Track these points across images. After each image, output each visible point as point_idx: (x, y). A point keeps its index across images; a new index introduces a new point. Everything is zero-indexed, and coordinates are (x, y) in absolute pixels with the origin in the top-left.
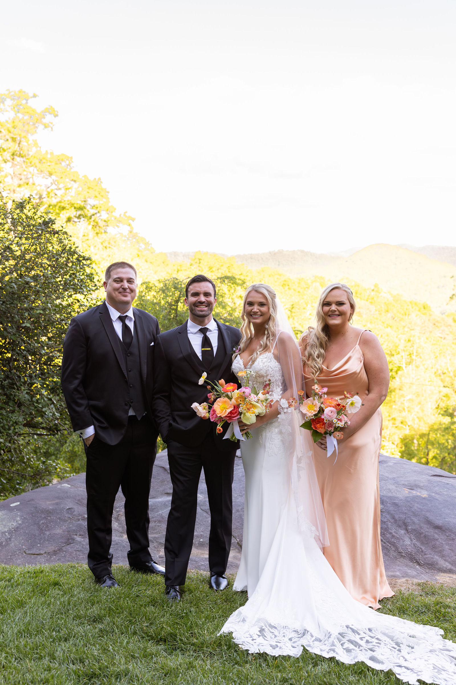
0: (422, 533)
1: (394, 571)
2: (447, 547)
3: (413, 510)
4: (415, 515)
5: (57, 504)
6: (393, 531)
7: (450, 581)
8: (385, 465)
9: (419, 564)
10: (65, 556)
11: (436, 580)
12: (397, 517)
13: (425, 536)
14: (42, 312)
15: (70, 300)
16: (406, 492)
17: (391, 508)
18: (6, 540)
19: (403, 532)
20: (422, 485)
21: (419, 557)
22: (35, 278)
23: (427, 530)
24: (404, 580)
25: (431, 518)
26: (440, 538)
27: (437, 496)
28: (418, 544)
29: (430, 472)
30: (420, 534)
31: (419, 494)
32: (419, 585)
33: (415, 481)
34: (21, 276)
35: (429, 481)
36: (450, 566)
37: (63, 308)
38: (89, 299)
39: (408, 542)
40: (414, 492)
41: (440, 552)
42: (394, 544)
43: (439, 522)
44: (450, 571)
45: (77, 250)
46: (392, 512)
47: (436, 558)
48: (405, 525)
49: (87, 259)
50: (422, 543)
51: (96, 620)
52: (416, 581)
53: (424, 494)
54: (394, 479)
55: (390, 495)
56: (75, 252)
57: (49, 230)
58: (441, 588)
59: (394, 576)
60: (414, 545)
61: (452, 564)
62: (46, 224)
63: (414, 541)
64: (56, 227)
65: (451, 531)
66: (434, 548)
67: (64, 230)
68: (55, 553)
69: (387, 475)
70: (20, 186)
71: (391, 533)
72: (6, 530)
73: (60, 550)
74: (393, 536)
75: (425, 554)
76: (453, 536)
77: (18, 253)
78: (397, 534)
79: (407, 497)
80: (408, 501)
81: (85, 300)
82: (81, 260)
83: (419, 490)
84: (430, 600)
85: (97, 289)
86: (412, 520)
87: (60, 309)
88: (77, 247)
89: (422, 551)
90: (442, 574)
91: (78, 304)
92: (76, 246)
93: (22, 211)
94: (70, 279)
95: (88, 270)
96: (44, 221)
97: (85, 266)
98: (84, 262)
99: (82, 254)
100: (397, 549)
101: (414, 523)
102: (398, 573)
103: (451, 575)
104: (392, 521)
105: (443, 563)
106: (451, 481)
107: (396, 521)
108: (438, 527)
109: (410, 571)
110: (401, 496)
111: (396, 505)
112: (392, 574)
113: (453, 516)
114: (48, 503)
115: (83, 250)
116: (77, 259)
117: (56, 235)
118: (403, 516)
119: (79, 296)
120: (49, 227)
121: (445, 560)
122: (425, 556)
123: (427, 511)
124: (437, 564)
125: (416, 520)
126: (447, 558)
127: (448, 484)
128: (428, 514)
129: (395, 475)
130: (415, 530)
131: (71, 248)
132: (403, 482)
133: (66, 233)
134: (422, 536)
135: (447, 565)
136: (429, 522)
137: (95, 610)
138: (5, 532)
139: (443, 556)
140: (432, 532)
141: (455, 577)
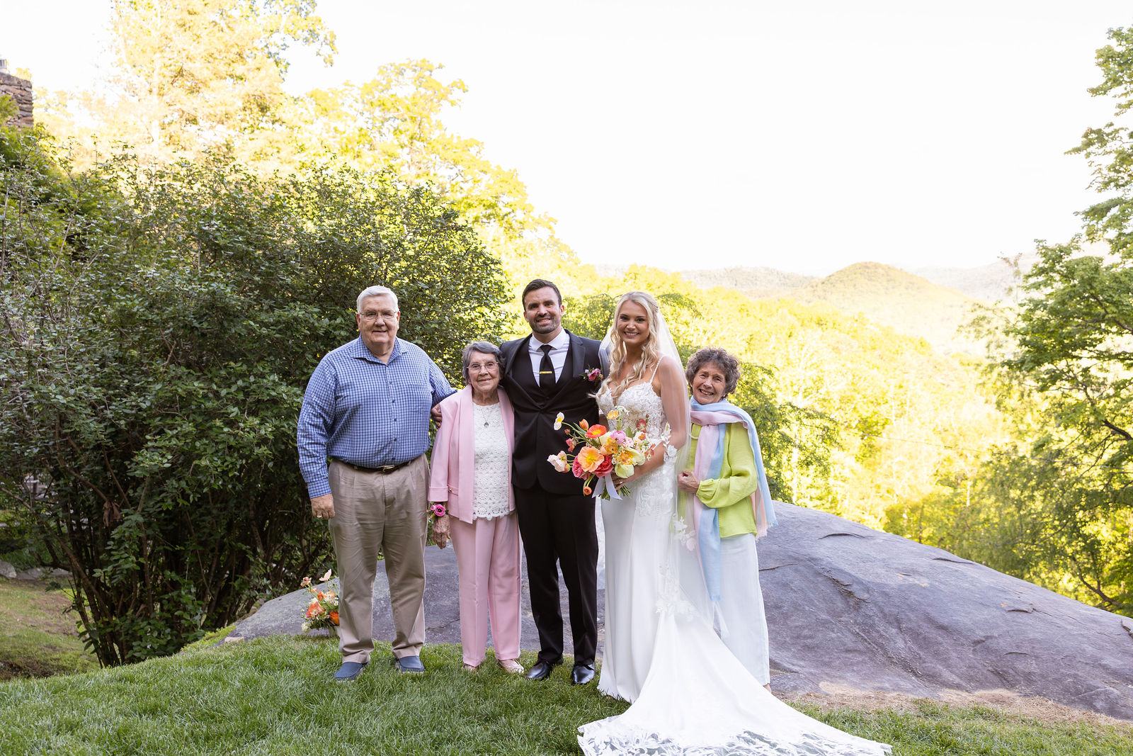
0: (921, 633)
1: (881, 682)
2: (954, 654)
3: (909, 602)
4: (911, 609)
5: (446, 568)
6: (881, 629)
7: (957, 700)
8: (872, 542)
9: (915, 674)
10: (453, 635)
11: (939, 697)
12: (886, 610)
13: (925, 638)
14: (437, 326)
15: (474, 314)
16: (897, 580)
17: (880, 599)
18: (381, 609)
19: (894, 631)
20: (921, 570)
21: (916, 665)
22: (431, 285)
23: (926, 629)
24: (895, 694)
25: (934, 614)
26: (945, 643)
27: (942, 587)
28: (915, 648)
29: (933, 554)
30: (918, 635)
31: (917, 582)
32: (916, 702)
33: (912, 564)
34: (413, 281)
35: (931, 565)
36: (957, 680)
37: (466, 323)
38: (497, 314)
39: (901, 644)
40: (911, 579)
41: (945, 660)
42: (882, 646)
43: (944, 621)
44: (958, 687)
45: (484, 250)
46: (880, 604)
47: (940, 667)
48: (897, 622)
49: (497, 263)
50: (921, 647)
51: (489, 719)
52: (911, 696)
53: (925, 583)
54: (883, 560)
55: (878, 581)
56: (481, 254)
57: (450, 224)
58: (946, 708)
59: (882, 689)
60: (910, 650)
61: (961, 678)
62: (449, 216)
63: (909, 644)
64: (460, 221)
65: (960, 633)
66: (937, 654)
67: (469, 226)
68: (441, 629)
69: (873, 554)
70: (418, 176)
71: (878, 632)
72: (382, 597)
73: (448, 626)
74: (881, 635)
75: (924, 662)
76: (962, 640)
77: (411, 253)
78: (886, 632)
79: (901, 585)
80: (903, 591)
81: (491, 315)
82: (489, 264)
83: (917, 577)
84: (931, 723)
85: (507, 301)
86: (907, 615)
87: (461, 325)
88: (485, 248)
89: (920, 658)
90: (947, 690)
91: (483, 319)
92: (483, 245)
93: (418, 200)
94: (474, 287)
95: (497, 277)
96: (444, 215)
97: (494, 272)
98: (492, 266)
99: (490, 257)
100: (886, 652)
101: (910, 620)
102: (887, 685)
103: (959, 692)
104: (880, 615)
105: (948, 676)
106: (961, 566)
107: (885, 615)
108: (942, 628)
109: (902, 683)
110: (892, 583)
111: (885, 594)
112: (879, 685)
113: (963, 614)
114: (435, 566)
115: (491, 251)
116: (484, 263)
117: (460, 232)
118: (895, 610)
119: (485, 310)
120: (451, 222)
121: (952, 672)
122: (924, 665)
123: (928, 605)
124: (940, 675)
125: (912, 616)
126: (955, 669)
127: (956, 571)
128: (929, 610)
129: (884, 556)
130: (911, 629)
131: (476, 248)
132: (895, 566)
133: (471, 229)
134: (920, 637)
135: (953, 678)
136: (930, 620)
137: (488, 707)
138: (380, 599)
139: (948, 667)
140: (933, 634)
141: (964, 694)
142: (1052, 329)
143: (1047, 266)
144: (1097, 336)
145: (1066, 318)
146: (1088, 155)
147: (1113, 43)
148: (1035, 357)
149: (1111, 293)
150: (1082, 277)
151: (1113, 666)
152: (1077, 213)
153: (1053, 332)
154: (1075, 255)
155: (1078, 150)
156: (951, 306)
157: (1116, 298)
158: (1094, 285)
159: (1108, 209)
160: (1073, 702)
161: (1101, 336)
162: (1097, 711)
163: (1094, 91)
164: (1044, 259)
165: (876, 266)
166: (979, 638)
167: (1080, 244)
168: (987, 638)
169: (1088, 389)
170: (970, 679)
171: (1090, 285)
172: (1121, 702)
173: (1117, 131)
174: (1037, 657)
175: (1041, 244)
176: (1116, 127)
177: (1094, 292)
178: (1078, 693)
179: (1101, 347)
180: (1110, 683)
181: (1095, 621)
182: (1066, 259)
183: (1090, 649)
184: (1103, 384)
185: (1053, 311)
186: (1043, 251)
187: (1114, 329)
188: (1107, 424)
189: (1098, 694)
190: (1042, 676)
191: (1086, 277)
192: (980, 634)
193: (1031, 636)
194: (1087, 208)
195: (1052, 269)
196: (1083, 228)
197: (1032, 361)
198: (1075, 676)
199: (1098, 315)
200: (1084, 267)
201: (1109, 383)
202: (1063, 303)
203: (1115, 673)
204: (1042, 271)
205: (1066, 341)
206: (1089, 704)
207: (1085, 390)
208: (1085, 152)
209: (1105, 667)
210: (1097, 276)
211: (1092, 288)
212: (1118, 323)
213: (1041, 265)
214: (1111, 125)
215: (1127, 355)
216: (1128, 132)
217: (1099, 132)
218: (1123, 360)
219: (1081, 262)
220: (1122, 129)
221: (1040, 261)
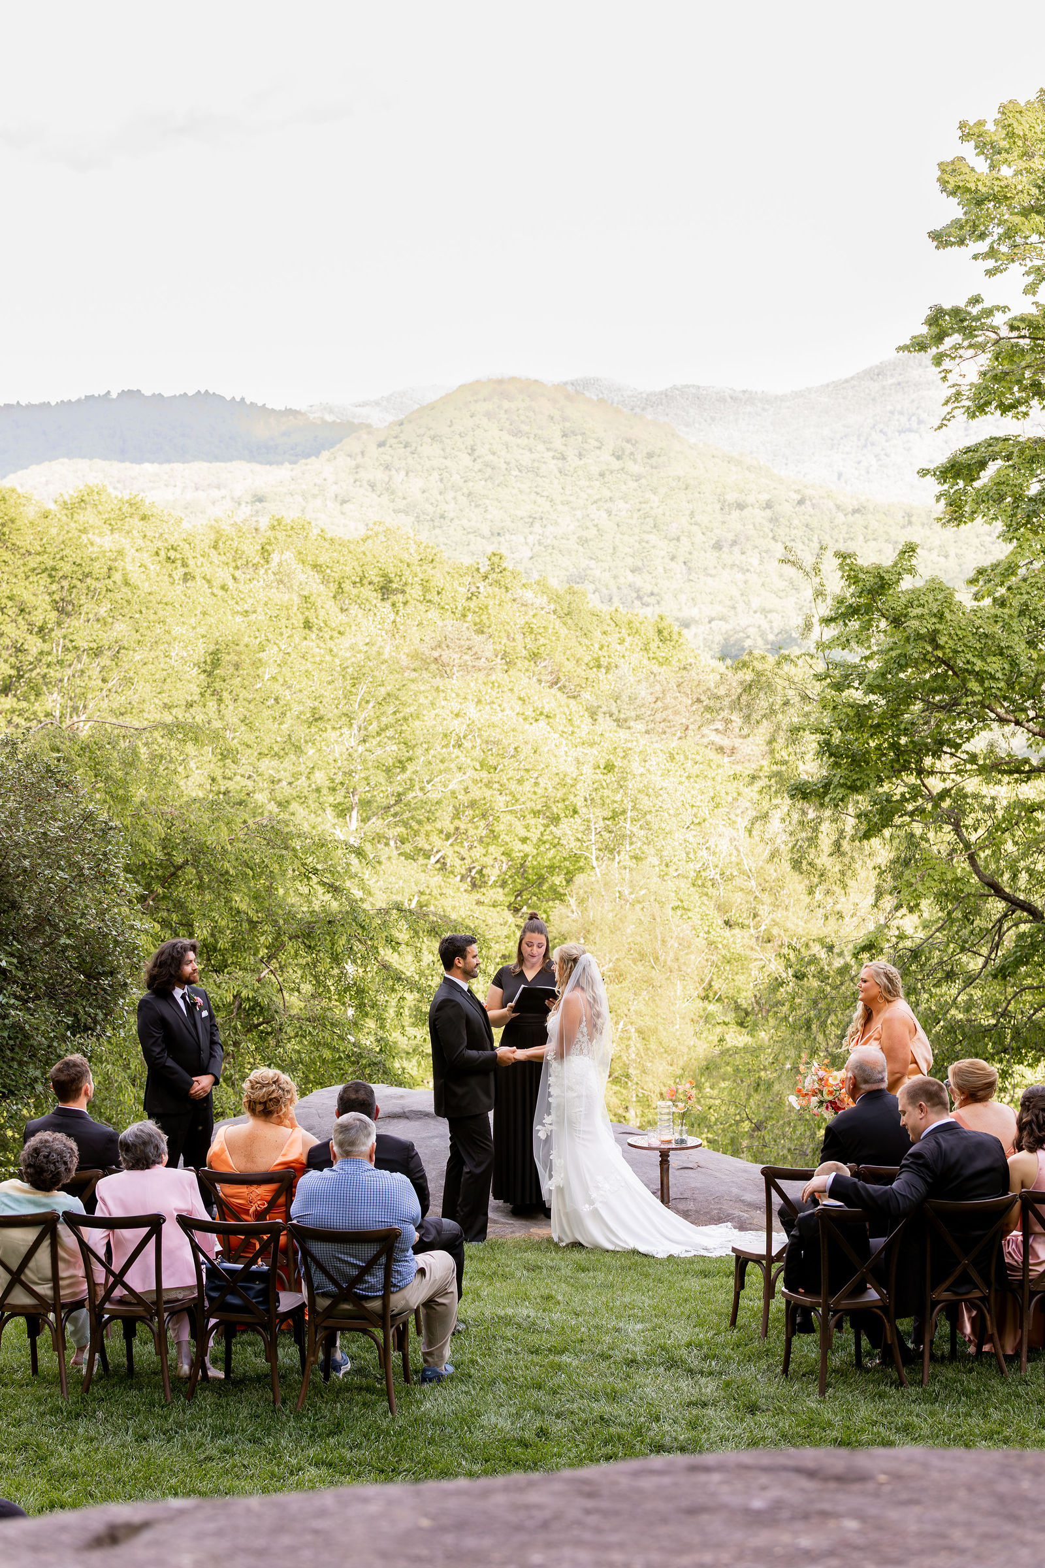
142: (877, 721)
143: (861, 600)
144: (964, 726)
145: (902, 697)
146: (938, 360)
147: (968, 150)
148: (848, 776)
149: (969, 656)
150: (919, 632)
152: (924, 473)
153: (878, 725)
154: (907, 583)
155: (920, 345)
157: (980, 665)
158: (941, 641)
159: (982, 465)
161: (970, 726)
163: (940, 238)
164: (855, 588)
167: (915, 561)
169: (960, 825)
171: (933, 642)
173: (989, 312)
175: (848, 561)
176: (987, 304)
177: (942, 654)
179: (971, 748)
185: (878, 687)
186: (852, 574)
191: (925, 630)
194: (941, 458)
195: (870, 610)
196: (938, 499)
197: (843, 785)
204: (854, 611)
205: (903, 740)
207: (955, 823)
208: (933, 351)
210: (942, 626)
211: (937, 647)
212: (991, 709)
213: (850, 600)
214: (976, 300)
215: (1016, 764)
216: (1009, 315)
217: (956, 312)
218: (1010, 772)
220: (998, 308)
221: (848, 592)
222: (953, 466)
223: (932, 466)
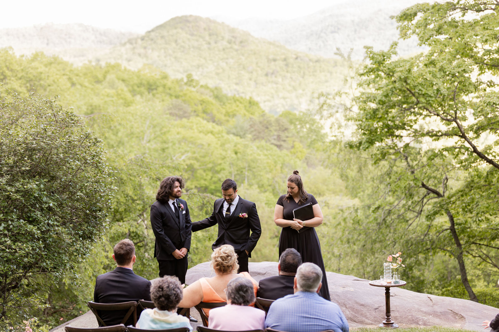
0: (355, 308)
2: (368, 314)
3: (347, 297)
4: (349, 300)
11: (366, 327)
12: (339, 302)
13: (356, 310)
16: (341, 289)
20: (349, 285)
21: (355, 319)
23: (357, 307)
25: (358, 301)
26: (364, 310)
27: (359, 290)
28: (353, 313)
29: (352, 278)
30: (353, 309)
31: (348, 290)
33: (344, 283)
35: (352, 283)
36: (371, 322)
40: (346, 289)
41: (365, 316)
43: (363, 303)
44: (372, 324)
47: (364, 319)
48: (345, 305)
50: (355, 313)
53: (352, 289)
54: (333, 283)
55: (333, 291)
63: (351, 312)
65: (369, 306)
66: (362, 314)
75: (358, 318)
76: (370, 308)
79: (343, 291)
80: (344, 294)
83: (348, 288)
89: (356, 316)
101: (349, 304)
105: (367, 321)
106: (364, 282)
107: (339, 303)
108: (362, 305)
110: (339, 291)
113: (369, 299)
118: (343, 301)
125: (350, 302)
126: (369, 319)
127: (363, 284)
128: (356, 299)
129: (332, 281)
130: (350, 307)
132: (338, 284)
136: (357, 303)
139: (367, 318)
140: (360, 308)
141: (374, 326)
142: (380, 116)
143: (374, 66)
144: (413, 117)
148: (369, 139)
149: (420, 88)
150: (400, 78)
151: (425, 311)
152: (392, 18)
153: (381, 117)
154: (394, 58)
156: (275, 60)
157: (424, 91)
158: (409, 81)
159: (415, 14)
160: (412, 323)
161: (415, 118)
162: (420, 325)
164: (371, 61)
165: (197, 19)
166: (376, 307)
167: (397, 50)
168: (379, 307)
169: (409, 159)
170: (375, 321)
171: (406, 82)
172: (427, 321)
174: (398, 311)
175: (369, 50)
177: (408, 87)
178: (413, 320)
179: (416, 127)
180: (424, 316)
181: (418, 297)
182: (388, 62)
183: (416, 306)
184: (419, 153)
185: (382, 103)
186: (371, 55)
187: (425, 112)
188: (424, 186)
189: (420, 320)
190: (401, 317)
191: (403, 77)
192: (376, 306)
193: (395, 304)
194: (398, 13)
195: (378, 70)
197: (367, 142)
198: (412, 315)
199: (413, 102)
200: (401, 69)
201: (422, 152)
202: (387, 96)
203: (425, 313)
204: (372, 70)
206: (417, 323)
207: (406, 159)
209: (422, 311)
210: (410, 75)
211: (407, 84)
212: (427, 110)
213: (370, 66)
215: (435, 133)
218: (432, 136)
219: (397, 64)
221: (369, 63)
222: (404, 15)
223: (395, 14)
